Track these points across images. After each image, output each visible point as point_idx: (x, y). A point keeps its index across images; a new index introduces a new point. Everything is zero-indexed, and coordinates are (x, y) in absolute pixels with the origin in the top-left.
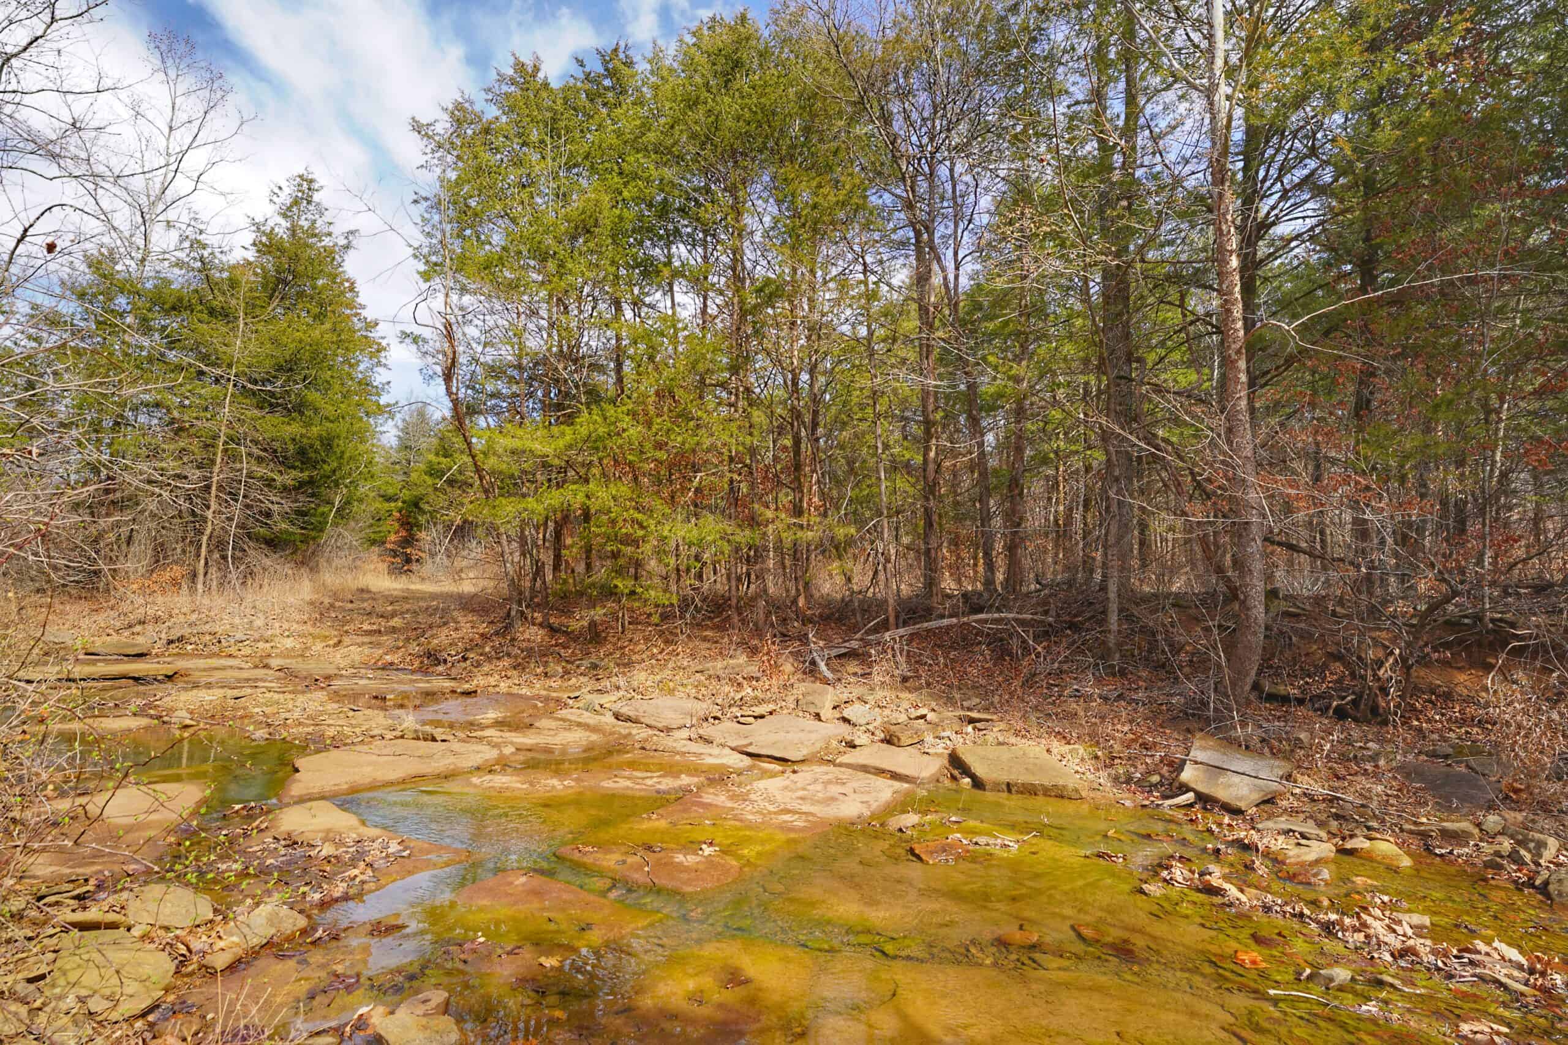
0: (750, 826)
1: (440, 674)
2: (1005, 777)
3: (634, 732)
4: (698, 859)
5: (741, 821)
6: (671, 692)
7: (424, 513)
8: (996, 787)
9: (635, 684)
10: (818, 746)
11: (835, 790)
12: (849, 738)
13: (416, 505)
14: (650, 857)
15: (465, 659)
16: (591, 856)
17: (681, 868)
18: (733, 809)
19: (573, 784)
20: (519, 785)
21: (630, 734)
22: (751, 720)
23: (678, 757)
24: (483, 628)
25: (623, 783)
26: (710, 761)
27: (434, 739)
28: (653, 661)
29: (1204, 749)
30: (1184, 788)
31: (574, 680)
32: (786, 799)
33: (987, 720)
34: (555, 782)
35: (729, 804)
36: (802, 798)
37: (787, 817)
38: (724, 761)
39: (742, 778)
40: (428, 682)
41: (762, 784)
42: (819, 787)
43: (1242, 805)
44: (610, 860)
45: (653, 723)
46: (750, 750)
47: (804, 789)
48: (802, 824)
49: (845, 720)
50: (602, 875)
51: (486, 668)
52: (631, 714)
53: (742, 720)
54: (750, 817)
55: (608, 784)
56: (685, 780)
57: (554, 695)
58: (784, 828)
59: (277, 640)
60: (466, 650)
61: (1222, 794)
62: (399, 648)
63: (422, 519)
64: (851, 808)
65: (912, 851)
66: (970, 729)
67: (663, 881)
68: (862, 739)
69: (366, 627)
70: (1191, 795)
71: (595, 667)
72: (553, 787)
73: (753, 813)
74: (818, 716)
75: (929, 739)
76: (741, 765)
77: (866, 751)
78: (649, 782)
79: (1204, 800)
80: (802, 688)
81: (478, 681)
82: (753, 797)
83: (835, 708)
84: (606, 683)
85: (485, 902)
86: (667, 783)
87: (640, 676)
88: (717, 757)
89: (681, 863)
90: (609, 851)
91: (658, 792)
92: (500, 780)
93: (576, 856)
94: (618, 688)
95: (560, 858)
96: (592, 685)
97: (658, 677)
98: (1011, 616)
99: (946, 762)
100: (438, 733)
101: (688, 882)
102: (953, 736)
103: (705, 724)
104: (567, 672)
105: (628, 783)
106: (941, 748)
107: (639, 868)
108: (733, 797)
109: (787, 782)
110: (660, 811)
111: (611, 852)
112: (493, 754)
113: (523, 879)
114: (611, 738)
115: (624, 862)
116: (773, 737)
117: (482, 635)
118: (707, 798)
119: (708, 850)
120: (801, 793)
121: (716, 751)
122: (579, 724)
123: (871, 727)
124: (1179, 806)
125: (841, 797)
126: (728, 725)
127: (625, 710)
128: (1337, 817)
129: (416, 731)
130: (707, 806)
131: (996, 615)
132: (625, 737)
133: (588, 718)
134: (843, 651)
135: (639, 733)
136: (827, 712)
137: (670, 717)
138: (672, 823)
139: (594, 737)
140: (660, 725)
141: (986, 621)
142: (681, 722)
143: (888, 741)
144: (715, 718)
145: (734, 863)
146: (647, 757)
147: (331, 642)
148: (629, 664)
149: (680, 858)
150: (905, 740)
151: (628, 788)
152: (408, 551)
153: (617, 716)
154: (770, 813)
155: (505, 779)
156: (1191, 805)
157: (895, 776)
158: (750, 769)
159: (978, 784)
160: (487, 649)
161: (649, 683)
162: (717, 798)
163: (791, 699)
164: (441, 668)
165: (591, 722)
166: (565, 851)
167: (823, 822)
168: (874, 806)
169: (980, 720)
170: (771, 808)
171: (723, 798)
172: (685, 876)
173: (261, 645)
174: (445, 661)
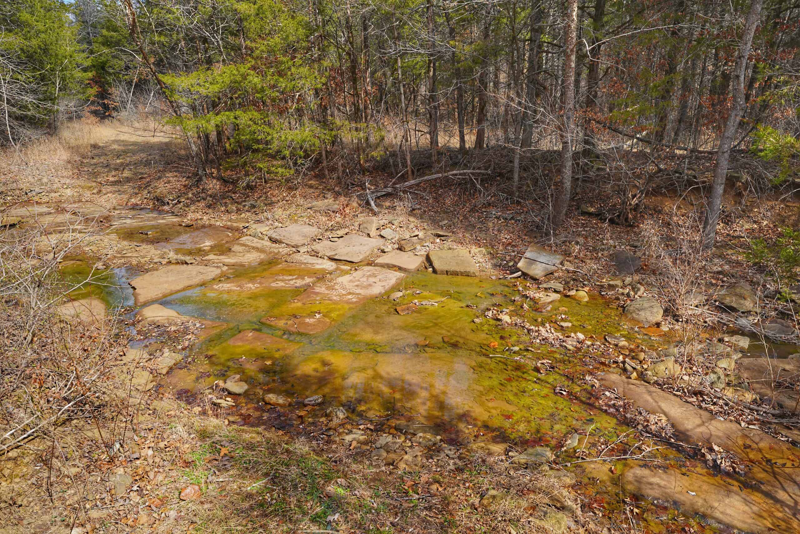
0: (335, 303)
1: (167, 212)
2: (446, 268)
3: (281, 250)
4: (314, 320)
5: (331, 300)
6: (296, 221)
7: (110, 74)
8: (442, 273)
9: (277, 217)
10: (368, 254)
11: (372, 280)
12: (382, 247)
13: (103, 68)
14: (297, 321)
15: (179, 202)
16: (273, 322)
17: (308, 324)
18: (328, 294)
19: (258, 286)
20: (235, 288)
21: (279, 252)
22: (336, 239)
23: (303, 266)
24: (184, 181)
25: (281, 284)
26: (318, 267)
27: (186, 263)
28: (284, 202)
29: (531, 251)
30: (518, 270)
31: (243, 215)
32: (351, 287)
33: (446, 236)
34: (250, 285)
35: (327, 292)
36: (357, 286)
37: (350, 297)
38: (324, 266)
39: (332, 276)
40: (163, 219)
41: (340, 280)
42: (365, 279)
43: (537, 277)
44: (281, 323)
45: (289, 243)
46: (336, 257)
47: (359, 281)
48: (354, 300)
49: (382, 237)
50: (279, 329)
51: (193, 208)
52: (278, 237)
53: (332, 239)
54: (335, 298)
55: (274, 285)
56: (308, 280)
57: (235, 225)
58: (348, 302)
59: (61, 190)
60: (179, 197)
61: (531, 272)
62: (136, 194)
63: (110, 79)
64: (377, 290)
65: (396, 310)
66: (438, 240)
67: (301, 331)
68: (388, 248)
69: (112, 179)
70: (520, 273)
71: (253, 206)
72: (251, 288)
73: (336, 296)
74: (369, 235)
75: (419, 247)
76: (332, 268)
77: (390, 255)
78: (292, 282)
79: (524, 275)
80: (361, 218)
81: (191, 216)
82: (336, 287)
83: (378, 229)
84: (261, 217)
85: (240, 344)
86: (299, 283)
87: (279, 212)
88: (320, 264)
89: (308, 323)
90: (280, 319)
91: (296, 287)
92: (226, 286)
93: (268, 322)
94: (268, 219)
95: (263, 324)
96: (254, 217)
97: (288, 212)
98: (469, 171)
99: (424, 259)
100: (188, 259)
101: (311, 330)
102: (430, 245)
103: (314, 243)
104: (238, 210)
105: (283, 284)
106: (423, 252)
107: (293, 325)
108: (327, 288)
109: (351, 278)
110: (298, 298)
111: (281, 319)
112: (218, 271)
113: (251, 334)
114: (270, 255)
115: (287, 324)
116: (348, 249)
117: (185, 186)
118: (317, 289)
119: (318, 316)
120: (356, 283)
121: (320, 261)
122: (253, 248)
123: (393, 241)
124: (514, 278)
125: (374, 284)
126: (326, 243)
127: (274, 236)
128: (574, 280)
129: (176, 259)
130: (317, 294)
131: (462, 171)
132: (277, 254)
133: (256, 243)
134: (384, 193)
135: (283, 250)
136: (373, 233)
137: (297, 239)
138: (304, 304)
139: (263, 256)
140: (292, 244)
141: (456, 175)
142: (302, 242)
143: (400, 249)
144: (319, 239)
145: (328, 320)
146: (288, 266)
147: (95, 191)
148: (271, 204)
149: (307, 320)
150: (407, 249)
151: (283, 286)
152: (106, 101)
153: (270, 239)
154: (343, 295)
155: (228, 285)
156: (519, 277)
157: (400, 269)
158: (337, 269)
159: (435, 271)
160: (190, 195)
161: (284, 216)
162: (321, 289)
163: (356, 224)
164: (166, 208)
165: (259, 246)
166: (263, 320)
167: (365, 298)
168: (387, 287)
169: (443, 236)
170: (344, 292)
171: (323, 289)
172: (310, 328)
173: (53, 195)
174: (168, 203)
